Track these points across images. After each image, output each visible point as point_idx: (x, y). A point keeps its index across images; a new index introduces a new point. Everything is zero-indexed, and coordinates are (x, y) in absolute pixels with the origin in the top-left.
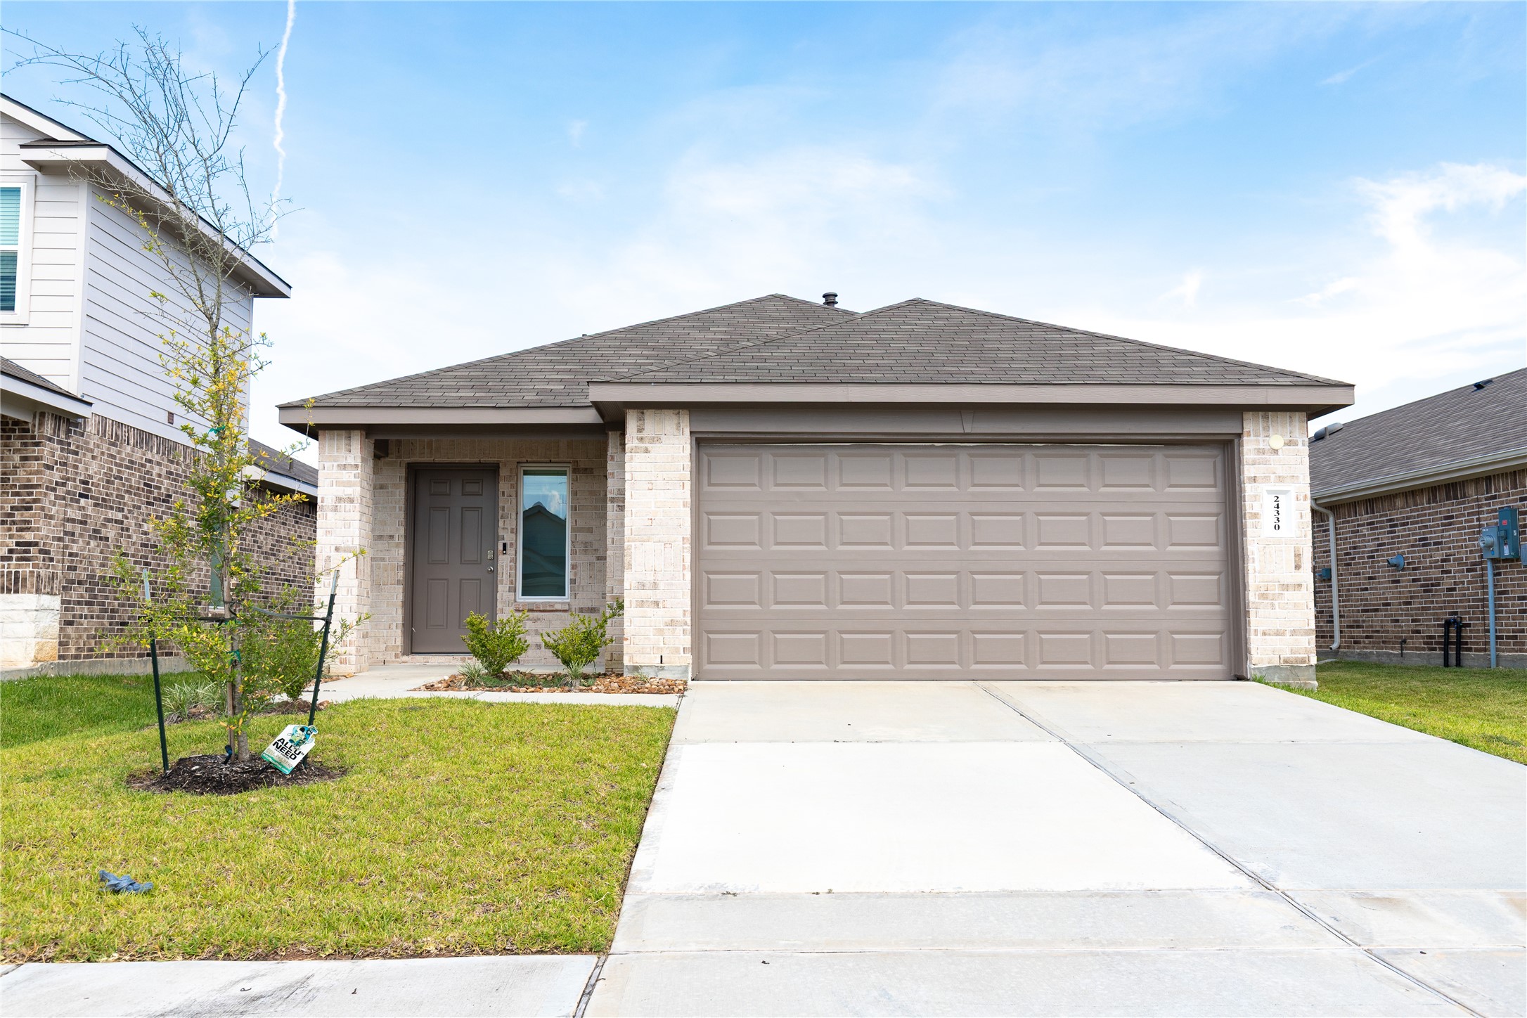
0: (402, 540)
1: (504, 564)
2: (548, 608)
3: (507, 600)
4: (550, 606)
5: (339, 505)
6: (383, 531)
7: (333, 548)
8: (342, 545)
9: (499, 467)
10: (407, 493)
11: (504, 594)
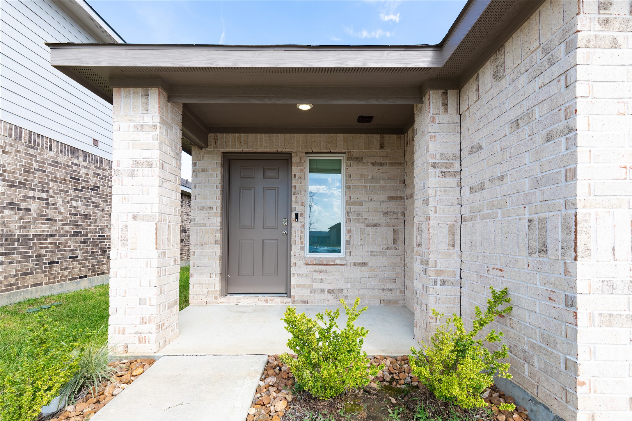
0: (219, 211)
1: (296, 229)
2: (330, 263)
3: (299, 256)
4: (332, 261)
5: (136, 169)
6: (205, 203)
7: (130, 216)
8: (140, 213)
9: (292, 156)
10: (223, 176)
11: (297, 251)
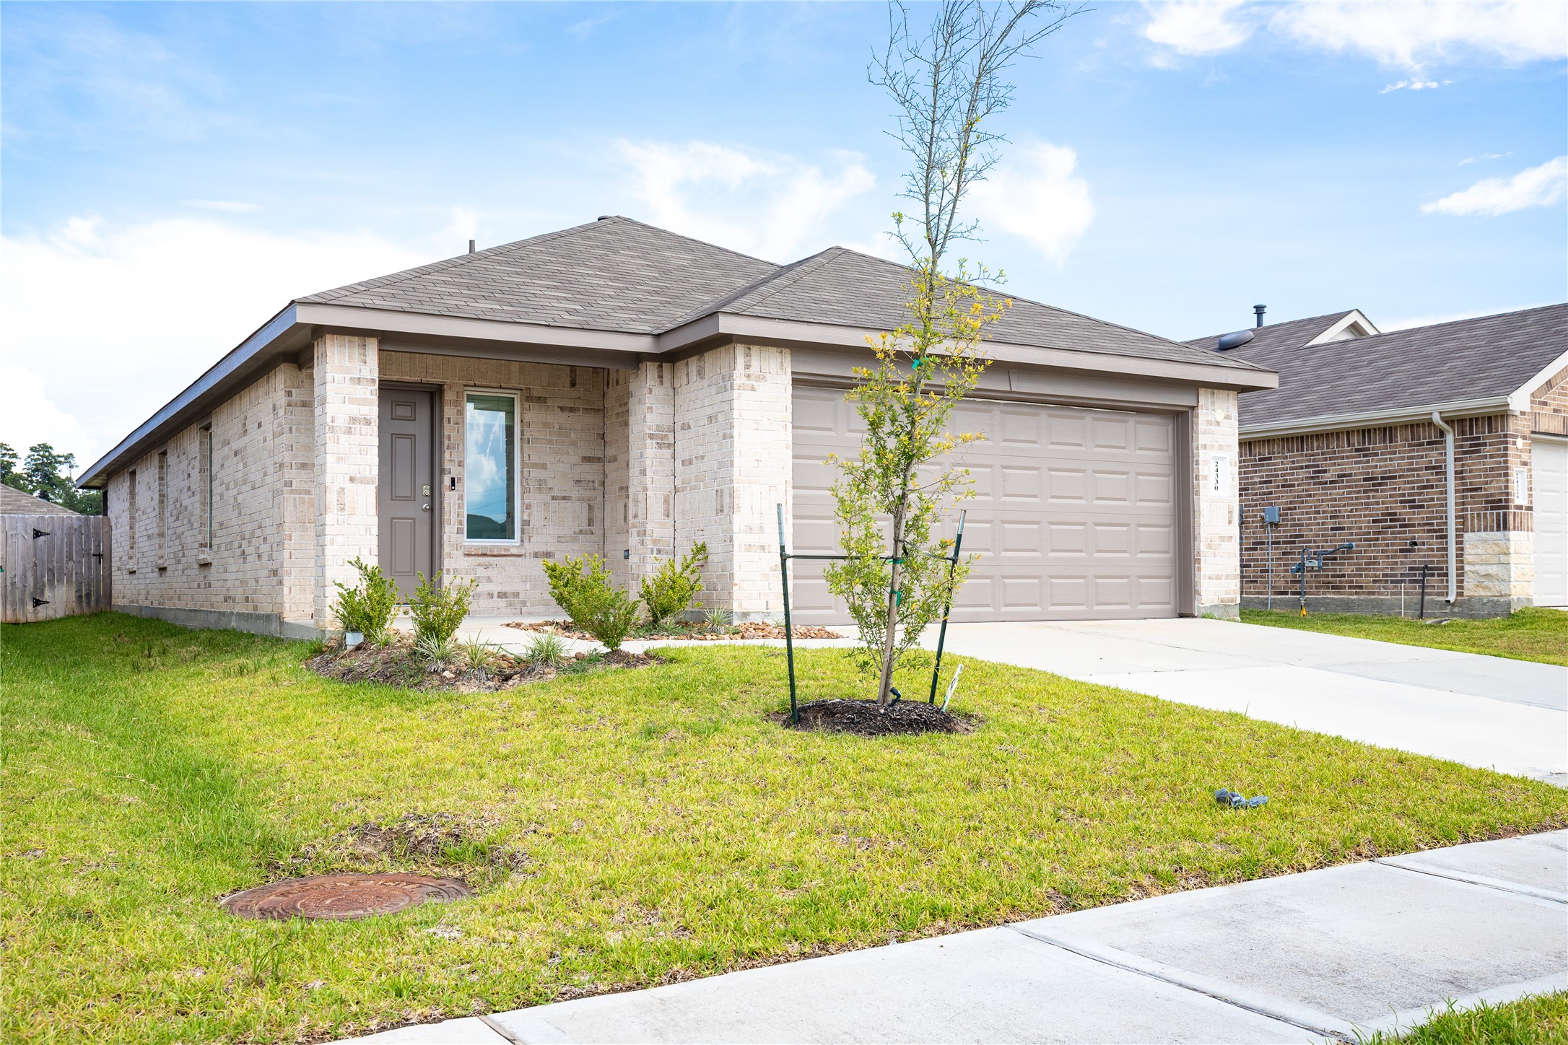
1: (452, 502)
2: (503, 553)
3: (455, 543)
4: (505, 549)
5: (353, 426)
7: (347, 478)
8: (358, 475)
9: (443, 390)
11: (452, 535)
